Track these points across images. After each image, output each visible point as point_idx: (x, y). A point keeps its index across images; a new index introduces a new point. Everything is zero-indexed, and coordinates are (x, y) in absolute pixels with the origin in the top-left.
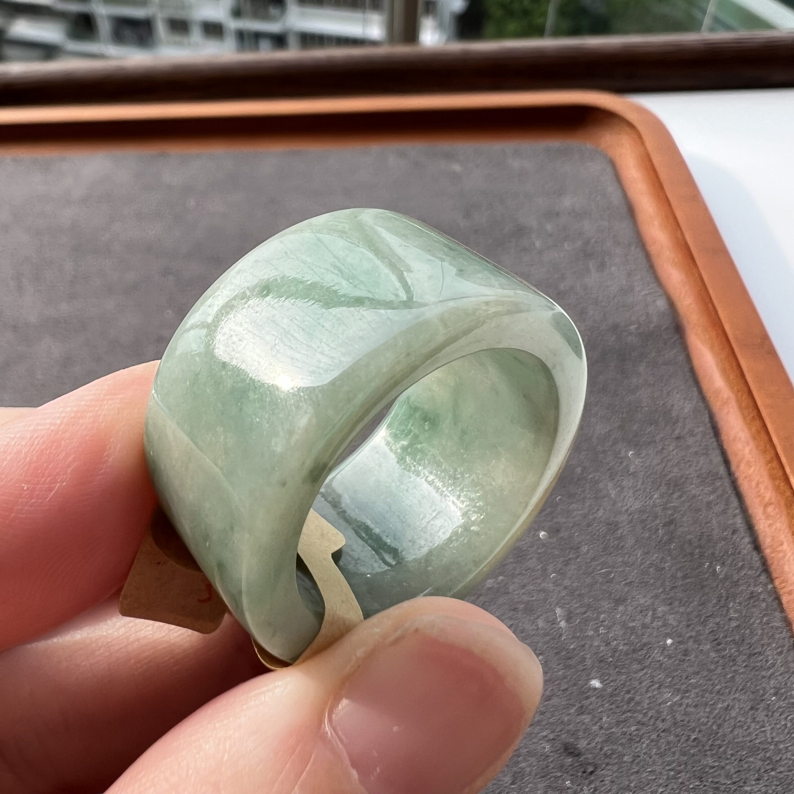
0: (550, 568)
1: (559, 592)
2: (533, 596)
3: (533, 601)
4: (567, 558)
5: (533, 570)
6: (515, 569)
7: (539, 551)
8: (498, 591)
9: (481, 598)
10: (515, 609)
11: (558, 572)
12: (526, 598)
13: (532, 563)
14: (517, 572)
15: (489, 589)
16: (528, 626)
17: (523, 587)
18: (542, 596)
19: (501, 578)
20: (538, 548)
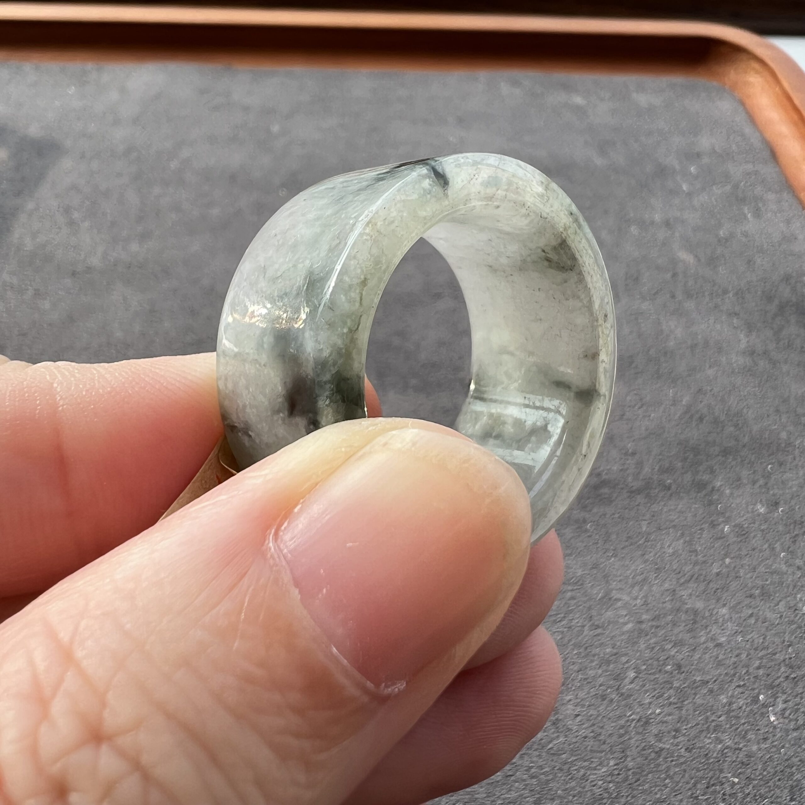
0: (778, 546)
1: (794, 573)
2: (767, 580)
3: (768, 585)
4: (794, 535)
5: (761, 551)
6: (740, 549)
7: (762, 527)
8: (728, 577)
9: (711, 585)
10: (751, 596)
11: (787, 550)
12: (759, 582)
13: (757, 542)
14: (744, 552)
15: (718, 574)
16: (769, 615)
17: (754, 569)
18: (776, 578)
19: (727, 561)
20: (761, 525)
